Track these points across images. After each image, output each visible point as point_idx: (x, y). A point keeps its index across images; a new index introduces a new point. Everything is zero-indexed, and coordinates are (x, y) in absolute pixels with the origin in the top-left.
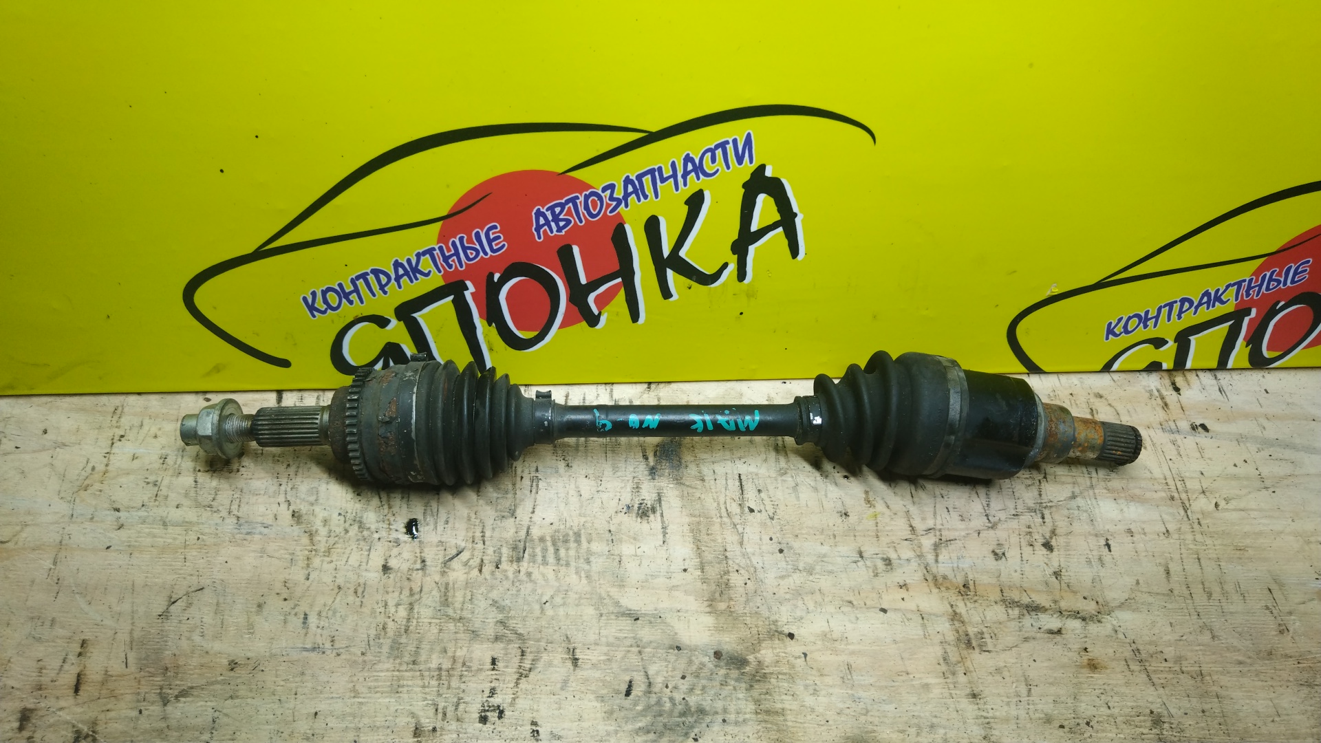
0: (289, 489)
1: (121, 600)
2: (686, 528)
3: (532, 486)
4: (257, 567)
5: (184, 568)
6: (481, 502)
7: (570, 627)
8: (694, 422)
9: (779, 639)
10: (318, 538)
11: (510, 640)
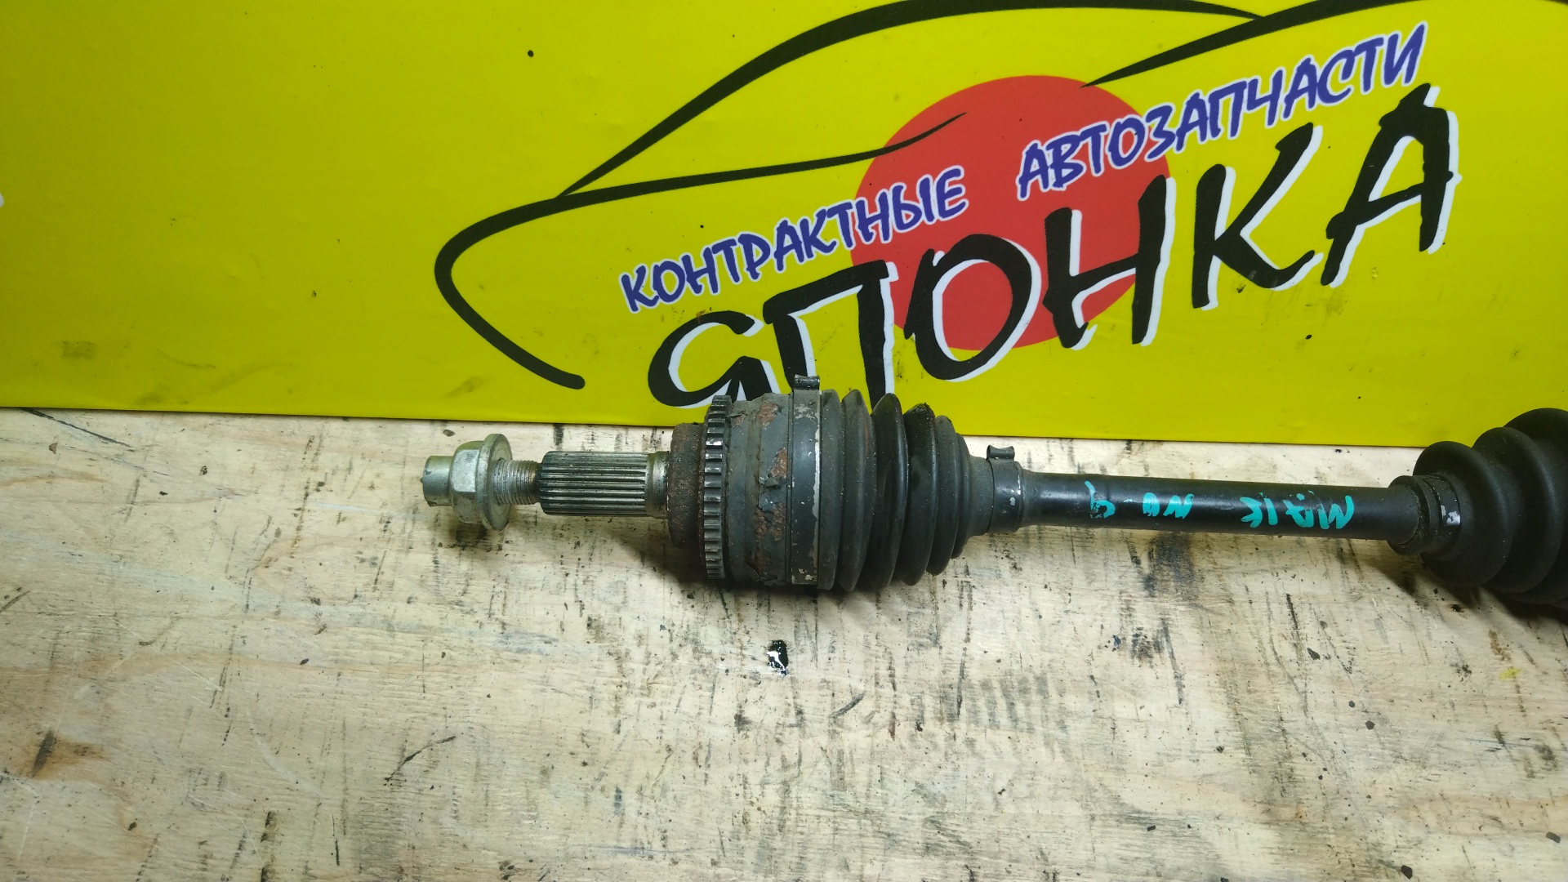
0: (580, 582)
1: (326, 750)
2: (1213, 679)
3: (961, 597)
4: (536, 707)
5: (424, 702)
6: (884, 618)
7: (1045, 835)
8: (1249, 511)
9: (1387, 876)
10: (631, 665)
11: (949, 853)
